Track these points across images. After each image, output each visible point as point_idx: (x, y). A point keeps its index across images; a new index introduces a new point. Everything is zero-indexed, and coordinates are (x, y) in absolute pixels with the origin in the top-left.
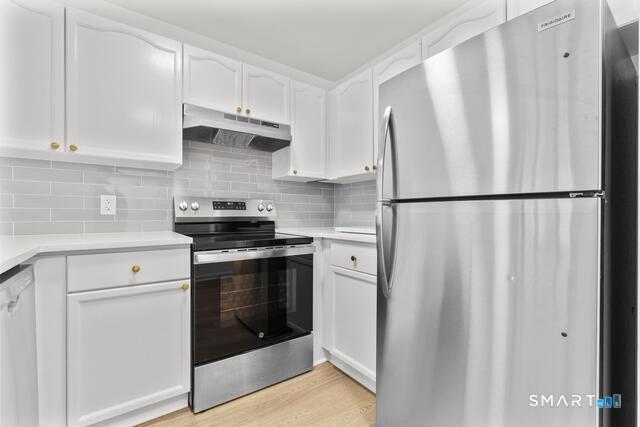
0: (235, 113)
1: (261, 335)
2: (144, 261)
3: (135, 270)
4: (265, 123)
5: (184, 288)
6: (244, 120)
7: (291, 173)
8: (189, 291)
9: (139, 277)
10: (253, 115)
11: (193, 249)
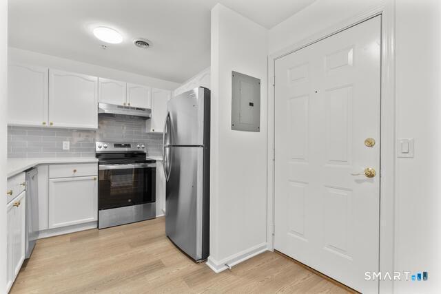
0: (123, 105)
1: (130, 201)
2: (78, 168)
3: (75, 171)
4: (137, 109)
5: (95, 179)
6: (128, 108)
7: (151, 131)
8: (97, 180)
9: (76, 174)
10: (132, 105)
11: (99, 163)
